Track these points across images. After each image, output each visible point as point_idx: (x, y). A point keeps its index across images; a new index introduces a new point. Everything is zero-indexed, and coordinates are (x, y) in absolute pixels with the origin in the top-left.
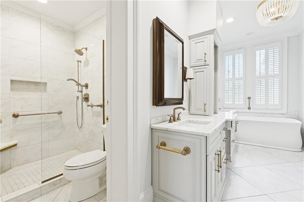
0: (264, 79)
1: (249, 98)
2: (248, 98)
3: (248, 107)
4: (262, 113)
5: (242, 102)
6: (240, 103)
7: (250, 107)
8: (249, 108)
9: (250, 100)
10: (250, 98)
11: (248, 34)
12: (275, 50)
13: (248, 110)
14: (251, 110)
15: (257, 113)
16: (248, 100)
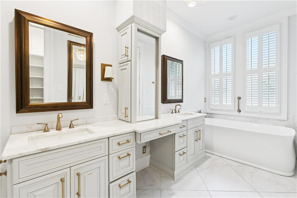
0: (257, 74)
4: (255, 117)
5: (231, 103)
6: (227, 103)
7: (240, 109)
10: (240, 98)
11: (231, 19)
12: (270, 35)
13: (238, 113)
14: (242, 113)
15: (248, 117)
16: (238, 100)
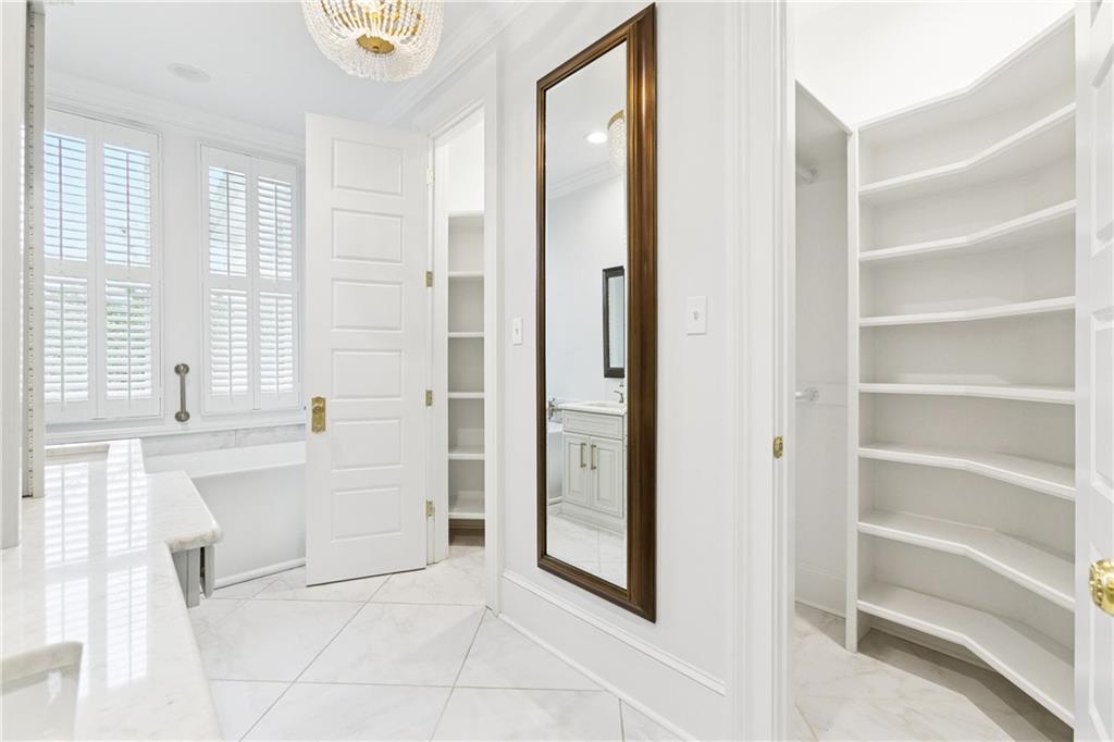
0: (244, 292)
1: (182, 370)
2: (177, 370)
3: (179, 409)
4: (236, 430)
5: (148, 391)
6: (133, 393)
7: (188, 409)
8: (182, 416)
9: (189, 377)
10: (187, 369)
12: (278, 187)
13: (179, 425)
14: (194, 423)
15: (215, 433)
16: (178, 378)
